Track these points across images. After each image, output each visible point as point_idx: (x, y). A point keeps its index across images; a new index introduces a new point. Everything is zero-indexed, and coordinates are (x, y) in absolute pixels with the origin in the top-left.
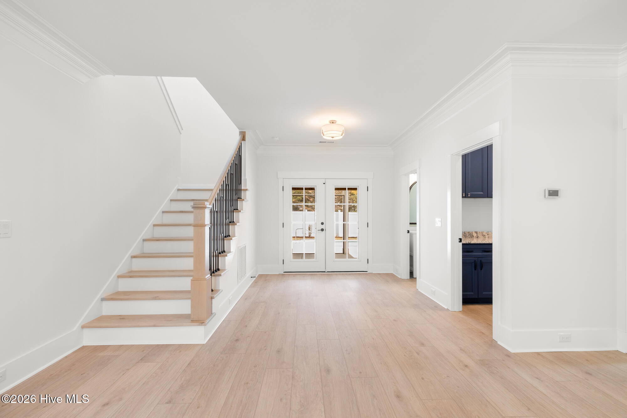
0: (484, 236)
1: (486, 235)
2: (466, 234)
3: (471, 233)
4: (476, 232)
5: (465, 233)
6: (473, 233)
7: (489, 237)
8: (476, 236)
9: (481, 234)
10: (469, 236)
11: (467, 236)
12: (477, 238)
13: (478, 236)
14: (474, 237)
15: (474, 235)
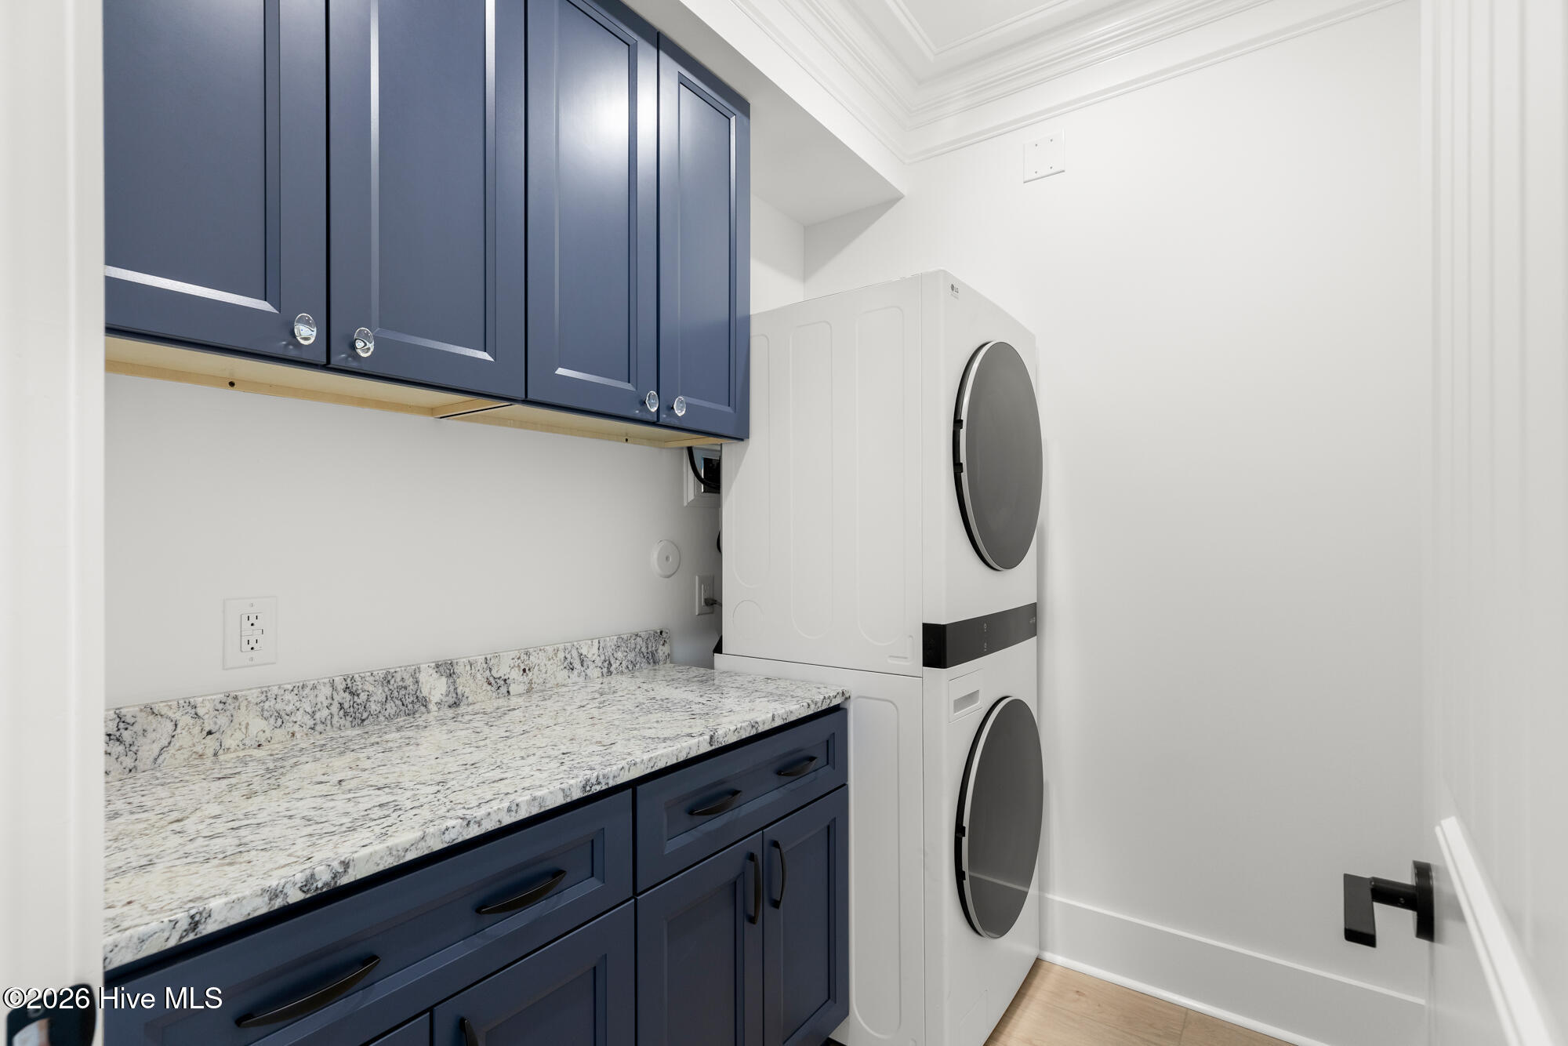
0: (499, 684)
1: (516, 674)
2: (363, 696)
3: (409, 682)
4: (448, 669)
5: (358, 685)
6: (422, 677)
7: (529, 691)
8: (447, 695)
9: (479, 676)
10: (388, 706)
11: (374, 707)
12: (450, 707)
13: (459, 691)
14: (432, 707)
15: (430, 693)
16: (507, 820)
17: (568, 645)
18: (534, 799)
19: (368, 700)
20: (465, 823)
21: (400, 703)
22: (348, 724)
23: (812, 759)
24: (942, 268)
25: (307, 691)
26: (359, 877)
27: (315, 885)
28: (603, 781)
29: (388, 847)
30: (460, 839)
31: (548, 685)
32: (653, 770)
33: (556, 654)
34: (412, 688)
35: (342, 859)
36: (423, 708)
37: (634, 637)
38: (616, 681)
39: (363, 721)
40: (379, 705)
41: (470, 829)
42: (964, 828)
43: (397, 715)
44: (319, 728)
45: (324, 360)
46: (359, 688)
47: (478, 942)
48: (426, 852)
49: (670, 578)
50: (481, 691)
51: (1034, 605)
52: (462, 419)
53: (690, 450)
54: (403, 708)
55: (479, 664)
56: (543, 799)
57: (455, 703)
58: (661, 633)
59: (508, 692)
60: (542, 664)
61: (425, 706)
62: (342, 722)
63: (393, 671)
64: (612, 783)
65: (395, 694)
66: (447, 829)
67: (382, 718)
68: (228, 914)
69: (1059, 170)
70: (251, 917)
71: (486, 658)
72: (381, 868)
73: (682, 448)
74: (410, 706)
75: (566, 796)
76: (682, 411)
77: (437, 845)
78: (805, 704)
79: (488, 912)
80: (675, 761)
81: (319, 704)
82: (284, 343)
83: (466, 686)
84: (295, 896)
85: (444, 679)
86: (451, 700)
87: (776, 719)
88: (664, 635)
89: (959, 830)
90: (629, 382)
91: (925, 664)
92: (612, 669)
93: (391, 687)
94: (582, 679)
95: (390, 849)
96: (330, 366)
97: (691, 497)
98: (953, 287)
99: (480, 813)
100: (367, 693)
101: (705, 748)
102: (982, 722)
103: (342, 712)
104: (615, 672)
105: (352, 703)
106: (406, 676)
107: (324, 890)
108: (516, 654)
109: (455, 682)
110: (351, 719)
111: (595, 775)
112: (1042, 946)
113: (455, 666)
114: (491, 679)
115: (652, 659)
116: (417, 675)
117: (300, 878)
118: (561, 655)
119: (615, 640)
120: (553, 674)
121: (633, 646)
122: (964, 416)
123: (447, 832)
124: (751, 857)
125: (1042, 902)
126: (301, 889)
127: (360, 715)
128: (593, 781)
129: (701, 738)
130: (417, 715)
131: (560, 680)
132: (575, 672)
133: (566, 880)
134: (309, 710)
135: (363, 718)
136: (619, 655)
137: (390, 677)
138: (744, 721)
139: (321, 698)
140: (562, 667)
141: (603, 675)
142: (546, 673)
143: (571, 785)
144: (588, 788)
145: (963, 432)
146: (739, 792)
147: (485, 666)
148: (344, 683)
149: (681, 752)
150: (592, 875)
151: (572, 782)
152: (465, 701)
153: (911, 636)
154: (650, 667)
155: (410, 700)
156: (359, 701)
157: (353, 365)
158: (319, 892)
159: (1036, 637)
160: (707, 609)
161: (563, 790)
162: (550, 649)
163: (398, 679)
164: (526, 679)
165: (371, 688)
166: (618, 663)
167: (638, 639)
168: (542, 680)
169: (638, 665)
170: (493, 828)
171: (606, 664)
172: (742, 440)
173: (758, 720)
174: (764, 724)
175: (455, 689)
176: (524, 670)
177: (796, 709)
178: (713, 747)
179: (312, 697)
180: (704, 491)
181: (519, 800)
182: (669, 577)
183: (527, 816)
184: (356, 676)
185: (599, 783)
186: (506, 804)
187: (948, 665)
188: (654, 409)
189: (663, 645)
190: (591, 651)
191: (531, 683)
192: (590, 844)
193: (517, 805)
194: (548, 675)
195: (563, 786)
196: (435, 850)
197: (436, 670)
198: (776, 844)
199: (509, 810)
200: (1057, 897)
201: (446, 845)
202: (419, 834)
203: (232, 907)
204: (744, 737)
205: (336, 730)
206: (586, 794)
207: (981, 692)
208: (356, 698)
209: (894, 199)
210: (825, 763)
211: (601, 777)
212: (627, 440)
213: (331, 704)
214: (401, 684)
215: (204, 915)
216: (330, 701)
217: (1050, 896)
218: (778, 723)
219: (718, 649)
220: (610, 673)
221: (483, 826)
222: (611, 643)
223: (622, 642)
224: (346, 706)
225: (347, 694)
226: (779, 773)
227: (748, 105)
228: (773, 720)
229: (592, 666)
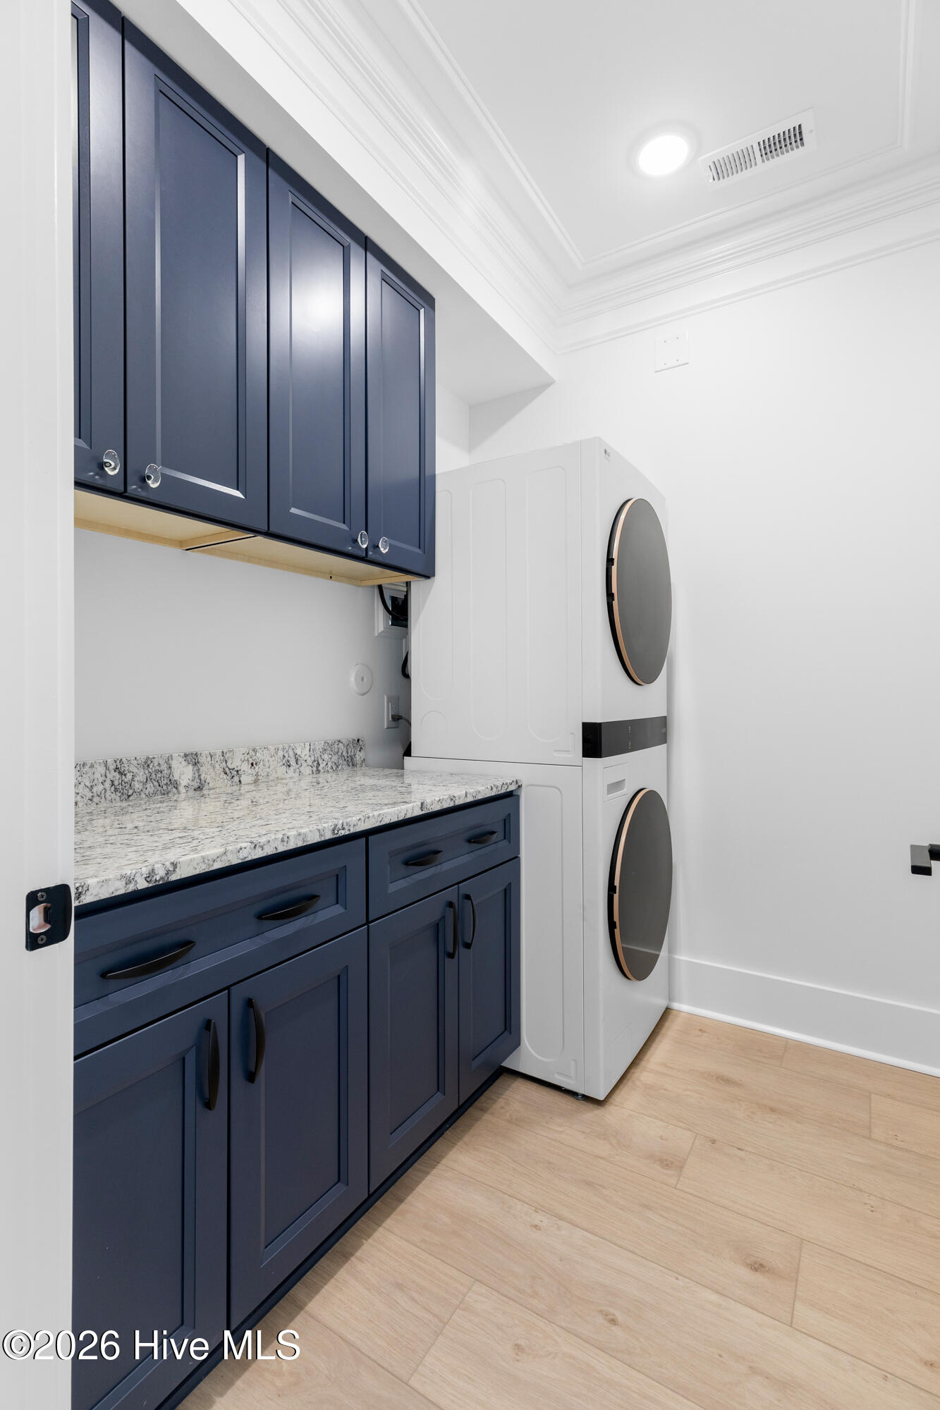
0: (232, 774)
1: (245, 767)
2: (129, 776)
3: (164, 767)
4: (193, 759)
5: (125, 767)
6: (174, 764)
7: (256, 781)
8: (193, 781)
9: (217, 766)
10: (148, 786)
11: (137, 786)
12: (195, 790)
13: (202, 777)
14: (182, 789)
15: (180, 778)
16: (281, 849)
17: (286, 746)
18: (299, 835)
19: (133, 780)
20: (253, 846)
21: (157, 784)
22: (118, 799)
23: (493, 833)
24: (598, 436)
25: (87, 768)
26: (183, 876)
27: (154, 878)
28: (347, 828)
29: (202, 856)
30: (249, 859)
31: (271, 778)
32: (381, 824)
33: (277, 753)
34: (166, 772)
35: (172, 861)
36: (174, 790)
37: (337, 743)
38: (322, 777)
39: (129, 796)
40: (141, 784)
41: (256, 851)
42: (616, 887)
43: (155, 793)
44: (96, 799)
45: (121, 489)
46: (126, 769)
47: (259, 941)
48: (227, 864)
49: (365, 696)
50: (218, 779)
51: (665, 718)
52: (203, 552)
53: (380, 587)
54: (160, 788)
55: (217, 756)
56: (305, 835)
57: (199, 787)
58: (358, 740)
59: (240, 781)
60: (266, 760)
61: (177, 788)
62: (113, 796)
63: (152, 757)
64: (352, 831)
65: (154, 776)
66: (241, 849)
67: (143, 796)
68: (100, 891)
69: (683, 362)
70: (114, 895)
71: (223, 752)
72: (197, 872)
73: (373, 586)
74: (165, 787)
75: (321, 835)
76: (385, 549)
77: (235, 860)
78: (489, 787)
79: (266, 919)
80: (396, 820)
81: (96, 780)
82: (92, 473)
83: (208, 773)
84: (142, 884)
85: (190, 767)
86: (196, 785)
87: (468, 795)
88: (361, 743)
89: (611, 889)
90: (344, 523)
91: (584, 756)
92: (320, 768)
93: (150, 770)
94: (297, 774)
95: (203, 858)
96: (126, 494)
97: (381, 628)
98: (605, 451)
99: (263, 840)
100: (132, 774)
101: (418, 812)
102: (627, 807)
103: (113, 788)
104: (322, 771)
105: (120, 781)
106: (162, 762)
107: (161, 882)
108: (245, 750)
109: (199, 770)
110: (120, 794)
111: (341, 822)
112: (671, 999)
113: (199, 756)
114: (227, 770)
115: (351, 762)
116: (170, 762)
117: (145, 871)
118: (280, 753)
119: (323, 744)
120: (275, 769)
121: (336, 750)
122: (615, 555)
123: (241, 851)
124: (450, 904)
125: (671, 962)
126: (146, 879)
127: (127, 792)
128: (340, 826)
129: (415, 804)
130: (170, 795)
131: (279, 775)
132: (292, 768)
133: (320, 903)
134: (88, 784)
135: (129, 794)
136: (326, 757)
137: (149, 762)
138: (445, 795)
139: (97, 775)
140: (281, 763)
141: (313, 773)
142: (269, 767)
143: (324, 827)
144: (336, 832)
145: (614, 568)
146: (440, 852)
147: (222, 758)
148: (115, 764)
149: (400, 812)
150: (337, 903)
151: (325, 825)
152: (206, 787)
153: (572, 734)
154: (350, 768)
155: (165, 782)
156: (126, 780)
157: (142, 494)
158: (157, 883)
159: (665, 746)
160: (394, 724)
161: (319, 830)
162: (272, 748)
163: (156, 764)
164: (253, 772)
165: (135, 770)
166: (325, 763)
167: (341, 744)
168: (265, 773)
169: (340, 767)
170: (272, 853)
171: (315, 764)
172: (428, 577)
173: (455, 795)
174: (459, 798)
175: (199, 776)
176: (252, 764)
177: (482, 790)
178: (423, 812)
179: (90, 774)
180: (392, 625)
181: (289, 834)
182: (363, 695)
183: (294, 847)
184: (124, 760)
185: (344, 829)
186: (280, 836)
187: (603, 755)
188: (365, 546)
189: (360, 751)
190: (304, 753)
191: (257, 775)
192: (335, 878)
193: (288, 837)
194: (271, 769)
195: (318, 827)
196: (233, 864)
197: (185, 758)
198: (468, 897)
199: (283, 841)
200: (682, 957)
201: (240, 861)
202: (222, 850)
203: (102, 885)
204: (445, 807)
205: (108, 802)
206: (334, 836)
207: (626, 783)
208: (124, 777)
209: (546, 384)
210: (503, 838)
211: (345, 824)
212: (331, 577)
213: (105, 781)
214: (157, 768)
215: (85, 888)
216: (104, 778)
217: (677, 957)
218: (470, 799)
219: (408, 753)
220: (318, 771)
221: (265, 850)
222: (319, 746)
223: (329, 746)
224: (116, 783)
225: (117, 773)
226: (469, 841)
227: (434, 299)
228: (466, 796)
229: (304, 765)
